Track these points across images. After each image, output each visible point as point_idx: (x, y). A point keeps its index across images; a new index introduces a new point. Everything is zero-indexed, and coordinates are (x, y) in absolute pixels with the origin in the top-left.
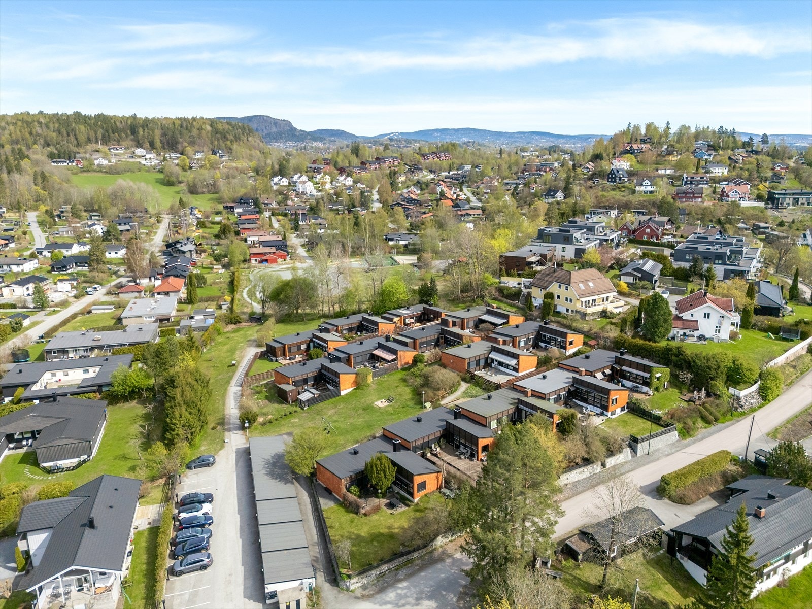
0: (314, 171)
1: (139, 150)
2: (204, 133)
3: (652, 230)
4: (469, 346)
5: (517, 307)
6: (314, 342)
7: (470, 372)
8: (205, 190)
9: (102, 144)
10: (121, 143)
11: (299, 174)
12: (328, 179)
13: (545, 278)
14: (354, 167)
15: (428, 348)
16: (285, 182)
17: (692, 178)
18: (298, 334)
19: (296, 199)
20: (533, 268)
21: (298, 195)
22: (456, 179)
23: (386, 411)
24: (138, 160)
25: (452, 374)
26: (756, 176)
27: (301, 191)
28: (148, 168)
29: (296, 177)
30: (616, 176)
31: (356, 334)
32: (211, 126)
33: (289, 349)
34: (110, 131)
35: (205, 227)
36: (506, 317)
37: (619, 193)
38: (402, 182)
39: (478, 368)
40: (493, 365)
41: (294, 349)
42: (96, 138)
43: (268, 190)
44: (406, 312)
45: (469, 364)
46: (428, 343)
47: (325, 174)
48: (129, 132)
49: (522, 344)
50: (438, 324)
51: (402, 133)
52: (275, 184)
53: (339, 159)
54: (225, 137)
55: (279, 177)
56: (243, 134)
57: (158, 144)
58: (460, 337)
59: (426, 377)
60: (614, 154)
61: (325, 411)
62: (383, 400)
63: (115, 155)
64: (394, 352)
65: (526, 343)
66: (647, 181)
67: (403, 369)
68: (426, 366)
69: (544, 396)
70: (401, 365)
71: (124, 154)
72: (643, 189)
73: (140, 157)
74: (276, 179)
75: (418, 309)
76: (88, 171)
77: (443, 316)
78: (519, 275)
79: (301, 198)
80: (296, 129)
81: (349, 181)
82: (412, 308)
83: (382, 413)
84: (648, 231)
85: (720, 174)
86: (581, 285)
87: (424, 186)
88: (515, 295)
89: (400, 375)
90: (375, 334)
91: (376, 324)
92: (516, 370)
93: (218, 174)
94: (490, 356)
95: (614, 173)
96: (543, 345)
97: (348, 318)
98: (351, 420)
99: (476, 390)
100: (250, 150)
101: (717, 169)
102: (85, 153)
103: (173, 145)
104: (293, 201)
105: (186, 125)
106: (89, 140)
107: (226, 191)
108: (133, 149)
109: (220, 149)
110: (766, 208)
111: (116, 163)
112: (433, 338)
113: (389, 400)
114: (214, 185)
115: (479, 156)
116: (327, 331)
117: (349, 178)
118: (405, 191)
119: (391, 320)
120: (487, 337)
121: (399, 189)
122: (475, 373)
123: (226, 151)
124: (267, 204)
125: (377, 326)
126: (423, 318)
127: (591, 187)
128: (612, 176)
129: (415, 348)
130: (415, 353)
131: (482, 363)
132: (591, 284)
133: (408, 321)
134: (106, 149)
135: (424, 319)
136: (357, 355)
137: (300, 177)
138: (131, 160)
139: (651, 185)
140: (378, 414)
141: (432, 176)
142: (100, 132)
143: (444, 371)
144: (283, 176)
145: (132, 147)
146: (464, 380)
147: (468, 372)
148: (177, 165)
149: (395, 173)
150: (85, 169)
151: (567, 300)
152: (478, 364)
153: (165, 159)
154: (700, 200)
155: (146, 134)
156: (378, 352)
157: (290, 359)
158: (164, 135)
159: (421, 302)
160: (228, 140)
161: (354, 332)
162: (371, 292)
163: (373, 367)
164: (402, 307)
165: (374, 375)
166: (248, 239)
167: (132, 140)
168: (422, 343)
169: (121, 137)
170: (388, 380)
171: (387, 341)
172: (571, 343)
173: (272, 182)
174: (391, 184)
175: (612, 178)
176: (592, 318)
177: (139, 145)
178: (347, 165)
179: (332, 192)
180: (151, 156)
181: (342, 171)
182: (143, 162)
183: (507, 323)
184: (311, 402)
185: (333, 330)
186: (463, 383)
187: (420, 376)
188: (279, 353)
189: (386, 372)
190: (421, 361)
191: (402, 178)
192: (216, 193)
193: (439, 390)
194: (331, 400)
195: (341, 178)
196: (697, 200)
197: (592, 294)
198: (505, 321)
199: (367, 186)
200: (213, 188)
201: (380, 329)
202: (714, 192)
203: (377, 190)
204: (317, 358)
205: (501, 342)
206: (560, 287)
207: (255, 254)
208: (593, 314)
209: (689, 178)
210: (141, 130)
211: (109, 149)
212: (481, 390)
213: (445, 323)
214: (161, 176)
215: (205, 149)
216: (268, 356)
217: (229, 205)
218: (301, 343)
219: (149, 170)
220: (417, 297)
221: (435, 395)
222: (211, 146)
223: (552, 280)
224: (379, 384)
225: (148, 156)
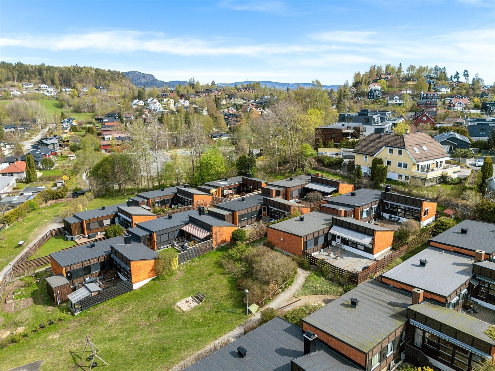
0: (163, 97)
1: (43, 85)
2: (89, 75)
3: (427, 118)
4: (301, 219)
5: (341, 176)
6: (119, 217)
7: (307, 254)
8: (86, 110)
9: (18, 81)
10: (31, 80)
11: (152, 98)
12: (172, 101)
13: (370, 145)
14: (191, 95)
15: (250, 221)
16: (141, 103)
17: (427, 95)
18: (103, 208)
19: (149, 114)
20: (348, 139)
21: (150, 111)
22: (260, 103)
23: (192, 319)
24: (42, 92)
25: (285, 258)
26: (471, 93)
27: (152, 109)
28: (49, 97)
29: (149, 100)
30: (373, 94)
31: (171, 207)
32: (96, 72)
33: (88, 225)
34: (23, 72)
35: (77, 131)
36: (335, 184)
37: (376, 105)
38: (223, 105)
39: (316, 248)
40: (334, 243)
41: (95, 226)
42: (13, 77)
43: (129, 108)
44: (223, 183)
45: (306, 243)
46: (248, 216)
47: (171, 98)
48: (37, 74)
49: (364, 216)
50: (259, 194)
51: (224, 84)
52: (134, 105)
53: (181, 90)
54: (104, 78)
55: (138, 100)
56: (118, 78)
57: (57, 82)
58: (287, 208)
59: (249, 262)
60: (369, 82)
61: (104, 317)
62: (190, 298)
63: (26, 89)
64: (208, 228)
65: (369, 213)
66: (396, 97)
67: (219, 249)
68: (247, 245)
69: (443, 300)
70: (217, 244)
71: (32, 88)
72: (394, 102)
73: (43, 90)
74: (135, 101)
75: (236, 180)
76: (6, 99)
77: (264, 185)
78: (336, 146)
79: (152, 114)
80: (157, 80)
81: (187, 103)
82: (229, 180)
83: (185, 323)
84: (424, 119)
85: (445, 93)
86: (415, 149)
87: (239, 107)
88: (336, 164)
89: (215, 257)
90: (189, 207)
91: (191, 195)
92: (369, 250)
93: (95, 100)
94: (331, 231)
95: (372, 92)
96: (387, 216)
97: (162, 190)
98: (137, 337)
99: (320, 283)
100: (122, 87)
101: (443, 89)
102: (5, 87)
103: (67, 82)
104: (146, 115)
105: (77, 70)
106: (8, 79)
107: (100, 110)
108: (39, 85)
109: (101, 85)
110: (482, 114)
111: (26, 94)
112: (254, 209)
113: (198, 299)
114: (93, 107)
115: (274, 91)
116: (135, 203)
117: (187, 101)
118: (226, 110)
119: (208, 191)
120: (321, 207)
121: (222, 109)
122: (314, 254)
123: (105, 87)
124: (128, 117)
125: (192, 197)
126: (241, 189)
127: (356, 102)
128: (371, 94)
129: (233, 222)
130: (233, 229)
131: (321, 241)
132: (425, 148)
133: (226, 192)
134: (20, 84)
135: (243, 191)
136: (161, 233)
137: (152, 100)
138: (38, 92)
139: (399, 99)
140: (180, 324)
141: (244, 101)
142: (16, 74)
143: (273, 254)
144: (140, 99)
145: (39, 83)
146: (301, 265)
147: (305, 254)
148: (69, 95)
149: (219, 99)
150: (4, 98)
151: (400, 165)
152: (316, 243)
153: (61, 91)
154: (435, 109)
155: (48, 75)
156: (190, 229)
157: (89, 238)
158: (62, 75)
159: (239, 174)
160: (106, 80)
161: (168, 205)
162: (189, 165)
163: (182, 247)
164: (220, 179)
165: (181, 259)
166: (105, 137)
167: (39, 79)
168: (243, 216)
169: (31, 77)
170: (199, 266)
171: (200, 214)
172: (426, 213)
173: (132, 104)
174: (216, 105)
175: (371, 95)
176: (431, 184)
177: (44, 82)
178: (186, 93)
179: (174, 110)
180: (52, 90)
181: (182, 96)
182: (46, 93)
183: (337, 191)
184: (86, 303)
185: (144, 203)
186: (300, 271)
187: (241, 260)
188: (75, 230)
189: (198, 253)
190: (241, 239)
191: (224, 102)
192: (94, 112)
193: (267, 283)
194: (118, 298)
195: (182, 101)
196: (433, 109)
197: (428, 158)
198: (335, 189)
199: (200, 107)
200: (92, 109)
201: (195, 201)
202: (444, 103)
203: (206, 109)
204: (115, 236)
205: (343, 214)
206: (391, 151)
207: (105, 145)
208: (432, 180)
209: (425, 95)
210: (45, 72)
211: (22, 85)
212: (327, 282)
213: (267, 192)
214: (57, 102)
215: (90, 85)
216: (65, 234)
217: (99, 117)
218: (104, 218)
219: (49, 98)
220: (235, 169)
221: (263, 291)
222: (94, 84)
223: (379, 146)
224: (188, 271)
225: (49, 90)
